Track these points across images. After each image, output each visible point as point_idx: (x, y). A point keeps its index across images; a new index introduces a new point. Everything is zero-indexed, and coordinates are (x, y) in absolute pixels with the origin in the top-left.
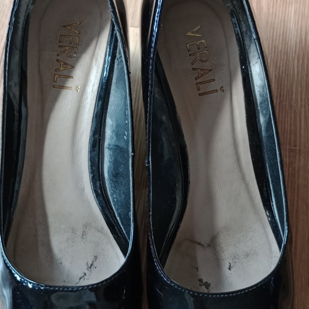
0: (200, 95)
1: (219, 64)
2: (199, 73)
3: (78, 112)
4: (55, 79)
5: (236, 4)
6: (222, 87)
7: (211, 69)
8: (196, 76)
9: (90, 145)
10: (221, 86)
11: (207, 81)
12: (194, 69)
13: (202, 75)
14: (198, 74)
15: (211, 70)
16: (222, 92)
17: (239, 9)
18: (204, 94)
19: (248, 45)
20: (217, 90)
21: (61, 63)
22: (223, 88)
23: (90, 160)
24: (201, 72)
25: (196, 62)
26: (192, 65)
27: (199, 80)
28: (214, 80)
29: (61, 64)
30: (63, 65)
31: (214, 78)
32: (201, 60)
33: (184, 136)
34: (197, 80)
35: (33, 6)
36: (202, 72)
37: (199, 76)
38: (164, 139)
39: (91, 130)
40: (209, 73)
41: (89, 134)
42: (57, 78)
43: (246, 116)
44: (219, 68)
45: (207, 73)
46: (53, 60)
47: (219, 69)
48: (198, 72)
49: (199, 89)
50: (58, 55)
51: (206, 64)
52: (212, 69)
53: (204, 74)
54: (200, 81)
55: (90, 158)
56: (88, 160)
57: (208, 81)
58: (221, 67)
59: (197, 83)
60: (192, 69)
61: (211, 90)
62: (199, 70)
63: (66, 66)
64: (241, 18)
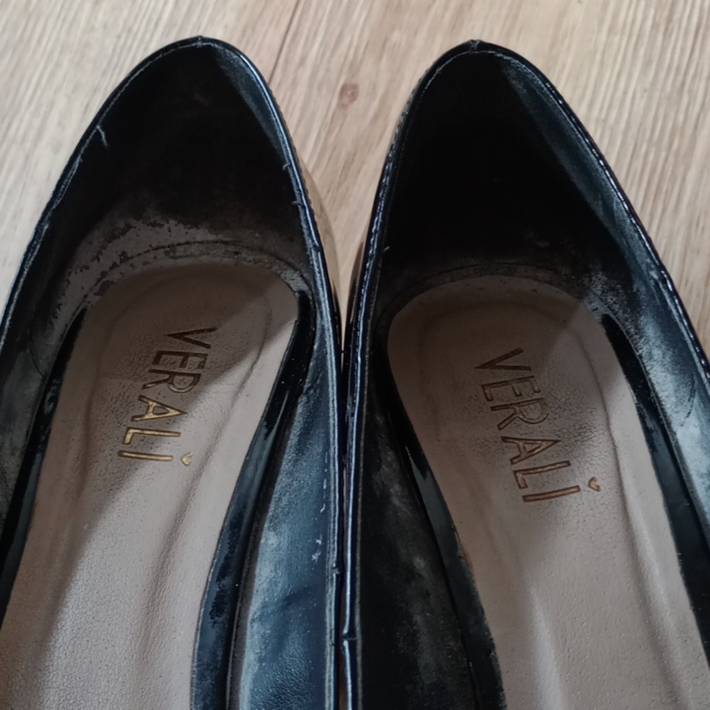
0: (525, 498)
1: (577, 427)
2: (522, 450)
3: (181, 516)
4: (129, 437)
5: (615, 303)
6: (593, 479)
7: (556, 438)
8: (513, 455)
9: (202, 610)
10: (590, 478)
11: (547, 466)
12: (505, 439)
13: (531, 454)
14: (518, 451)
15: (556, 442)
16: (596, 493)
17: (624, 312)
18: (541, 497)
19: (658, 383)
20: (578, 487)
21: (150, 403)
22: (596, 481)
23: (199, 655)
24: (526, 446)
25: (512, 423)
26: (500, 429)
27: (522, 465)
28: (568, 464)
29: (148, 407)
30: (156, 408)
31: (567, 459)
32: (525, 419)
33: (483, 612)
34: (516, 465)
35: (98, 298)
36: (529, 448)
37: (523, 456)
38: (418, 619)
39: (213, 562)
40: (550, 448)
41: (206, 575)
42: (132, 436)
43: (680, 558)
44: (580, 434)
45: (544, 450)
46: (128, 397)
47: (579, 437)
48: (518, 446)
49: (522, 485)
50: (144, 387)
51: (540, 427)
52: (559, 439)
53: (536, 451)
54: (525, 468)
55: (200, 648)
56: (191, 654)
57: (550, 468)
58: (585, 432)
59: (515, 472)
60: (500, 439)
61: (561, 488)
62: (521, 444)
63: (163, 411)
64: (630, 328)
